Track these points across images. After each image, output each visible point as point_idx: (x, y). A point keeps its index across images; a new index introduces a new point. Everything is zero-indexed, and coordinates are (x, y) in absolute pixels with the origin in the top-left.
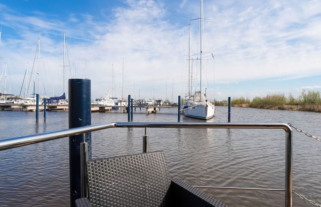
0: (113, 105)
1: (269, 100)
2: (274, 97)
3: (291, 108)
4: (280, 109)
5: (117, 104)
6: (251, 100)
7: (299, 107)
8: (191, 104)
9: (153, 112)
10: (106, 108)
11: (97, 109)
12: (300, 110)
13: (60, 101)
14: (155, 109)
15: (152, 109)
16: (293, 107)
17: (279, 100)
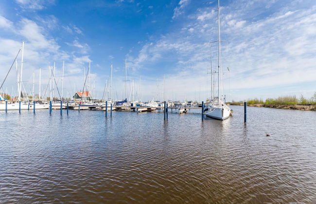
0: (157, 106)
1: (281, 102)
2: (286, 99)
3: (303, 108)
4: (291, 108)
5: (159, 105)
6: (264, 101)
7: (312, 107)
8: (211, 107)
9: (184, 112)
10: (152, 109)
11: (146, 109)
12: (312, 110)
13: (124, 104)
14: (185, 109)
15: (184, 110)
16: (305, 107)
17: (291, 101)
